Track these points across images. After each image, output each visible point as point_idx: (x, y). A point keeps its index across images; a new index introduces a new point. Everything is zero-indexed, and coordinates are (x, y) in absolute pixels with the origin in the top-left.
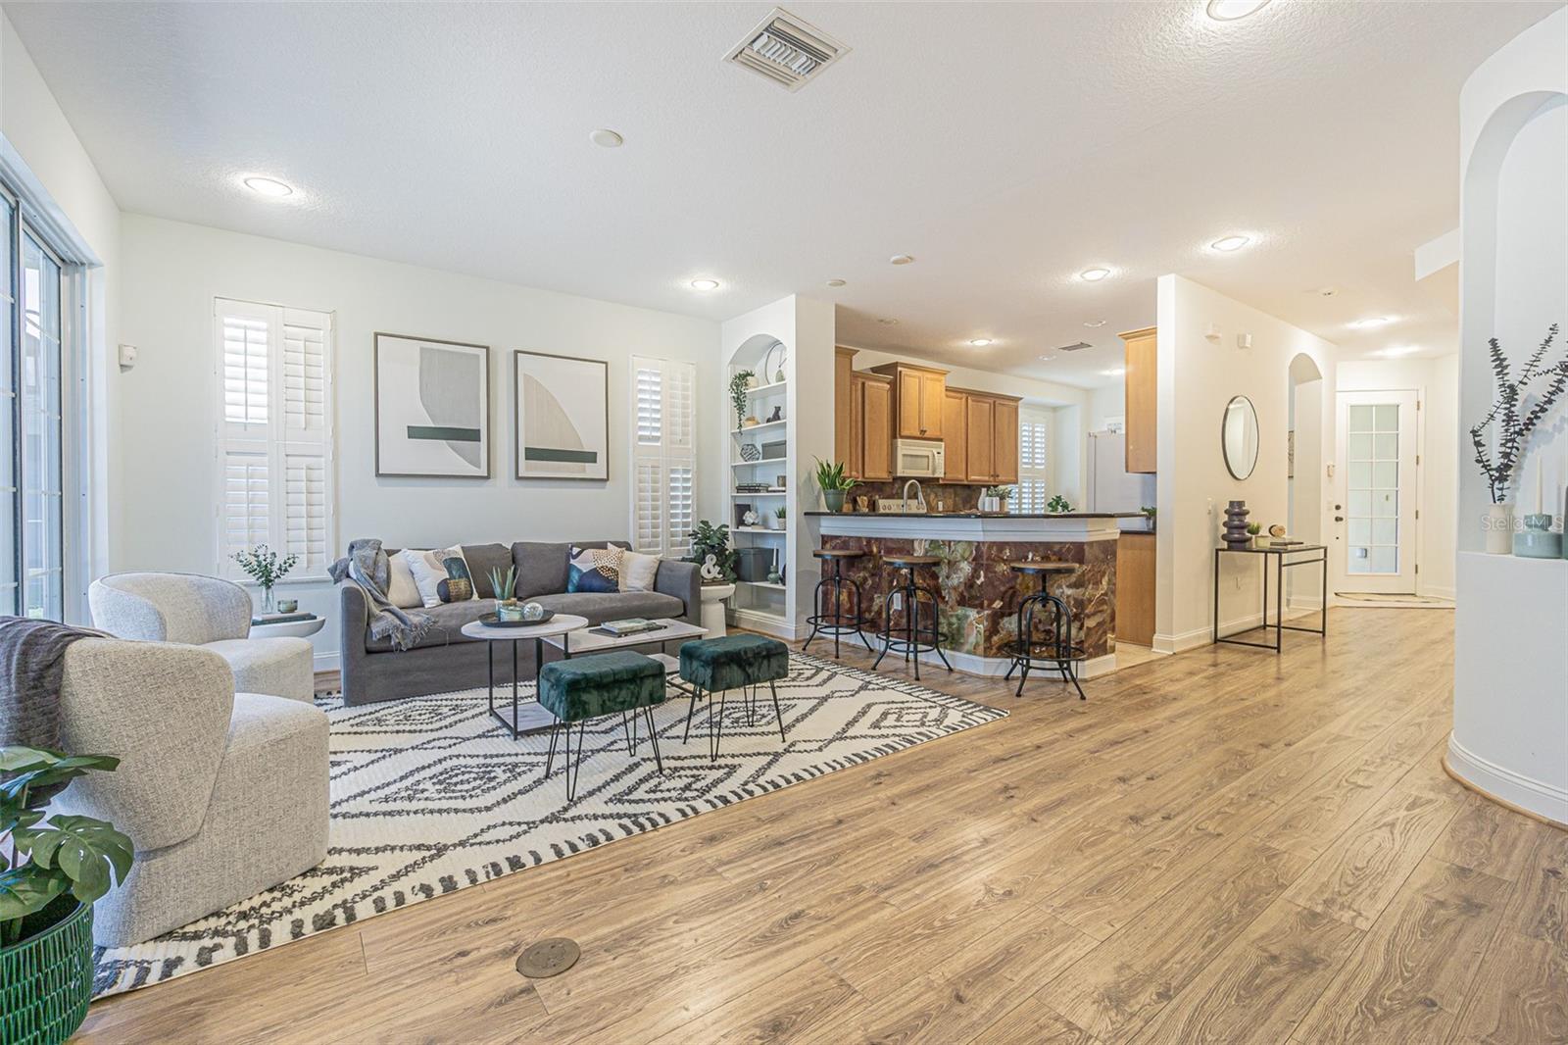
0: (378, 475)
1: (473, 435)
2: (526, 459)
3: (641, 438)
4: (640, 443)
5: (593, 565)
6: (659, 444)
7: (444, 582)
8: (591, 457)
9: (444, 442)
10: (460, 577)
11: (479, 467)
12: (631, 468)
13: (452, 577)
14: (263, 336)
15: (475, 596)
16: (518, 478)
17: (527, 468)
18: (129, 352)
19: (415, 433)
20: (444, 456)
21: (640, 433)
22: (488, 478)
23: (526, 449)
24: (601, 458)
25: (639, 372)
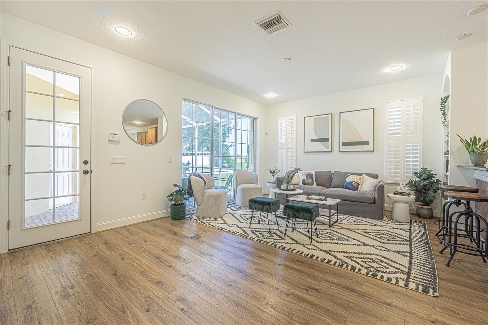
0: (304, 152)
1: (327, 140)
2: (343, 145)
3: (390, 134)
4: (389, 136)
5: (350, 181)
6: (400, 135)
7: (305, 179)
8: (367, 143)
9: (319, 142)
10: (309, 179)
11: (328, 149)
12: (385, 146)
13: (307, 178)
14: (284, 123)
15: (315, 184)
16: (340, 151)
17: (343, 148)
18: (267, 131)
19: (313, 141)
20: (319, 146)
21: (389, 132)
22: (331, 151)
23: (343, 142)
24: (371, 143)
25: (390, 108)
